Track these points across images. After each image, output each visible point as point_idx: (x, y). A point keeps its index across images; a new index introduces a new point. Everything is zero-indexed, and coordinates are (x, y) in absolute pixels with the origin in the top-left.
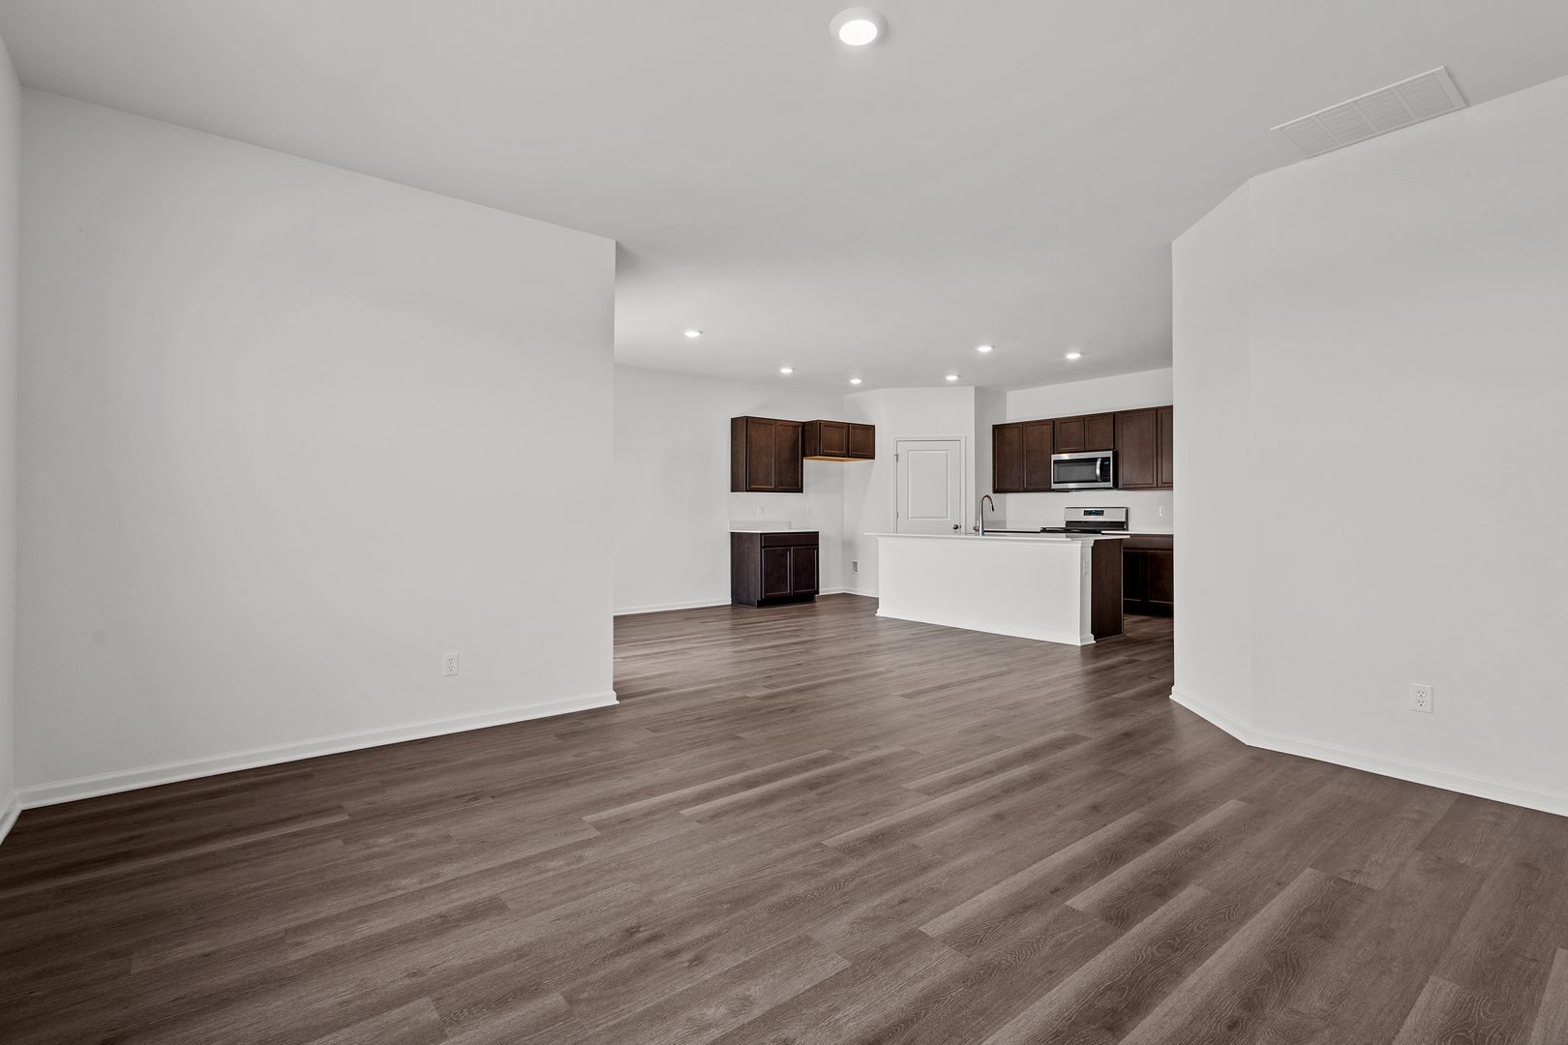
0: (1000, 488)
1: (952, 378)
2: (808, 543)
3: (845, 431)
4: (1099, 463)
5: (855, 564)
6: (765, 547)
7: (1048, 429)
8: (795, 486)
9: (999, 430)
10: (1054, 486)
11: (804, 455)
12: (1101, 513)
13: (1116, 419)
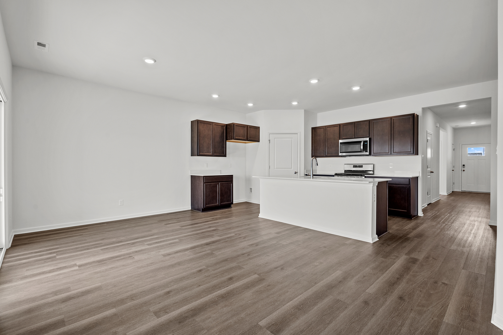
0: (315, 155)
1: (295, 103)
2: (228, 179)
3: (246, 128)
4: (362, 143)
5: (251, 189)
6: (205, 183)
7: (337, 129)
8: (223, 154)
9: (314, 129)
10: (340, 154)
11: (227, 139)
12: (361, 166)
13: (370, 123)
